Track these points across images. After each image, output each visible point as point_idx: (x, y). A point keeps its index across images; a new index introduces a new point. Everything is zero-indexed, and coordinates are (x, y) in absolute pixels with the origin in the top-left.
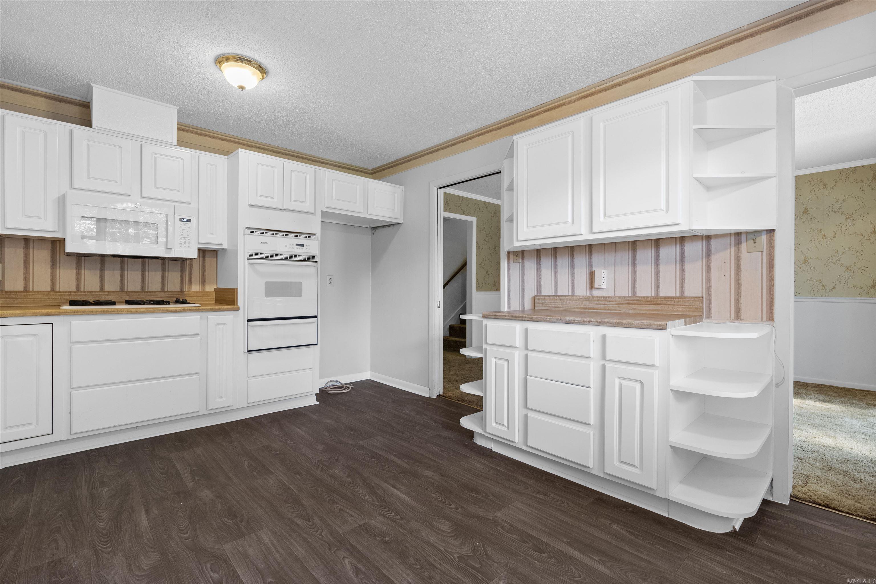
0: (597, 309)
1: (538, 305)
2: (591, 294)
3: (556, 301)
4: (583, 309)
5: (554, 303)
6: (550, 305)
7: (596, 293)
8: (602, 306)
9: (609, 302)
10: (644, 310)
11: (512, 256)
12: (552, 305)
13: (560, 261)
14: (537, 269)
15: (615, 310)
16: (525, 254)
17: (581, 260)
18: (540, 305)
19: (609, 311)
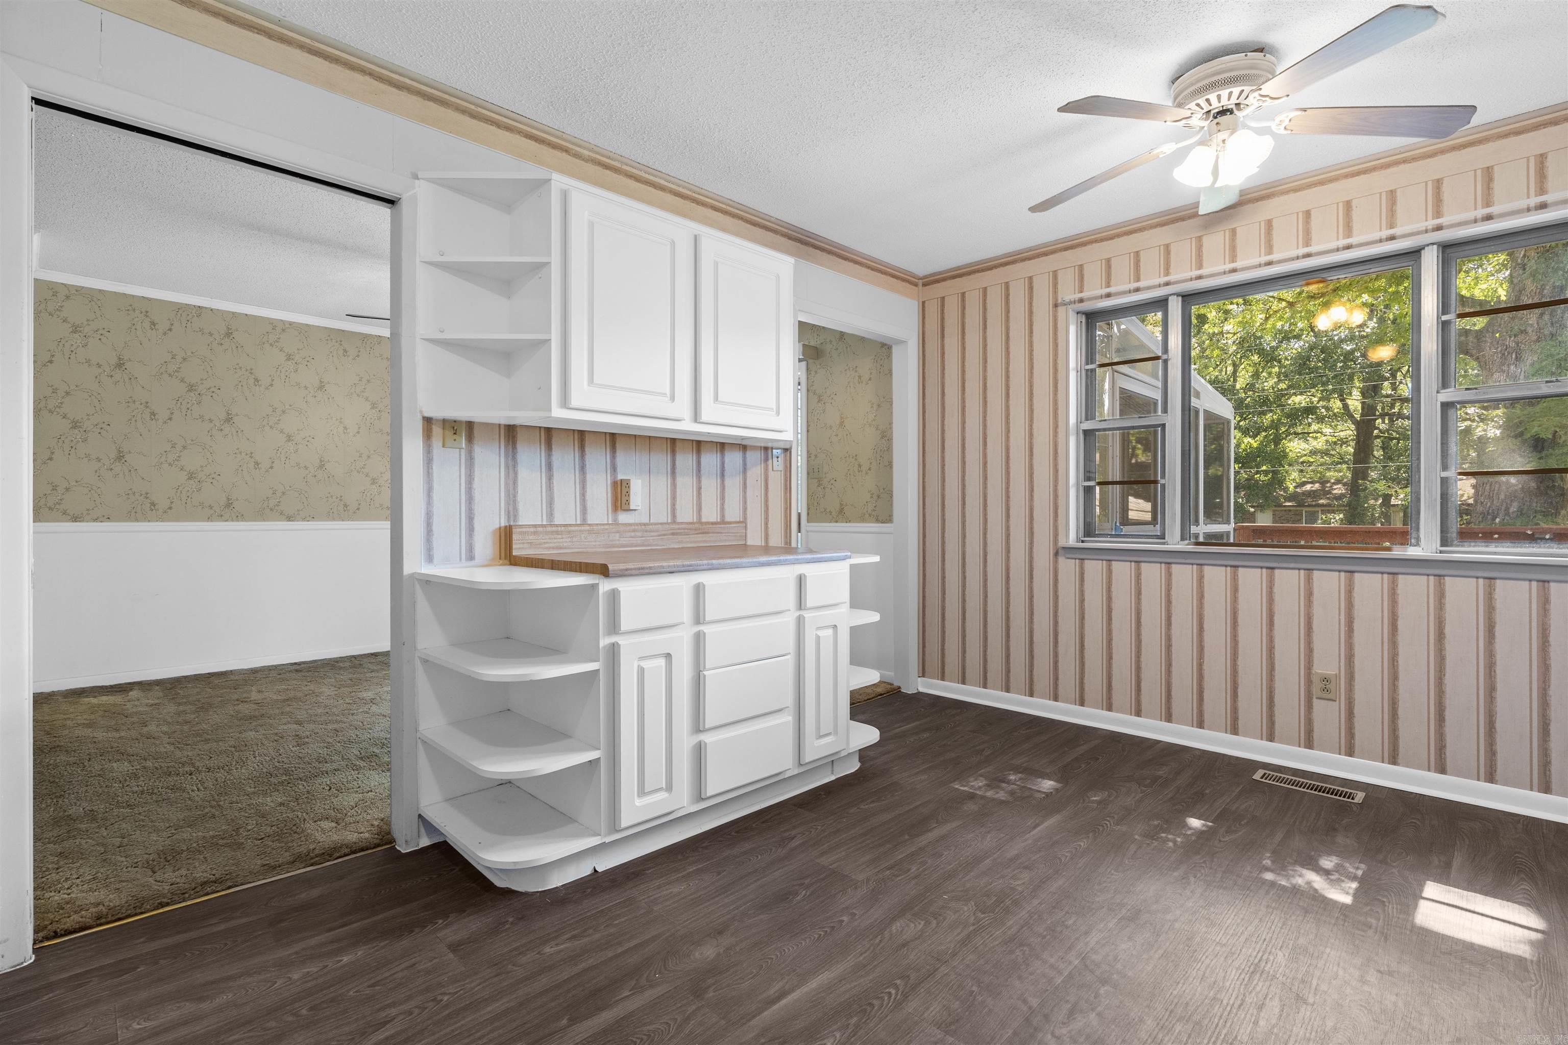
0: (632, 546)
1: (521, 546)
2: (615, 520)
3: (560, 536)
4: (610, 548)
5: (556, 541)
6: (546, 545)
7: (623, 518)
8: (639, 540)
9: (648, 533)
10: (691, 542)
11: (437, 430)
12: (552, 545)
13: (558, 456)
14: (507, 467)
15: (657, 545)
16: (476, 431)
17: (597, 458)
18: (526, 546)
19: (650, 548)
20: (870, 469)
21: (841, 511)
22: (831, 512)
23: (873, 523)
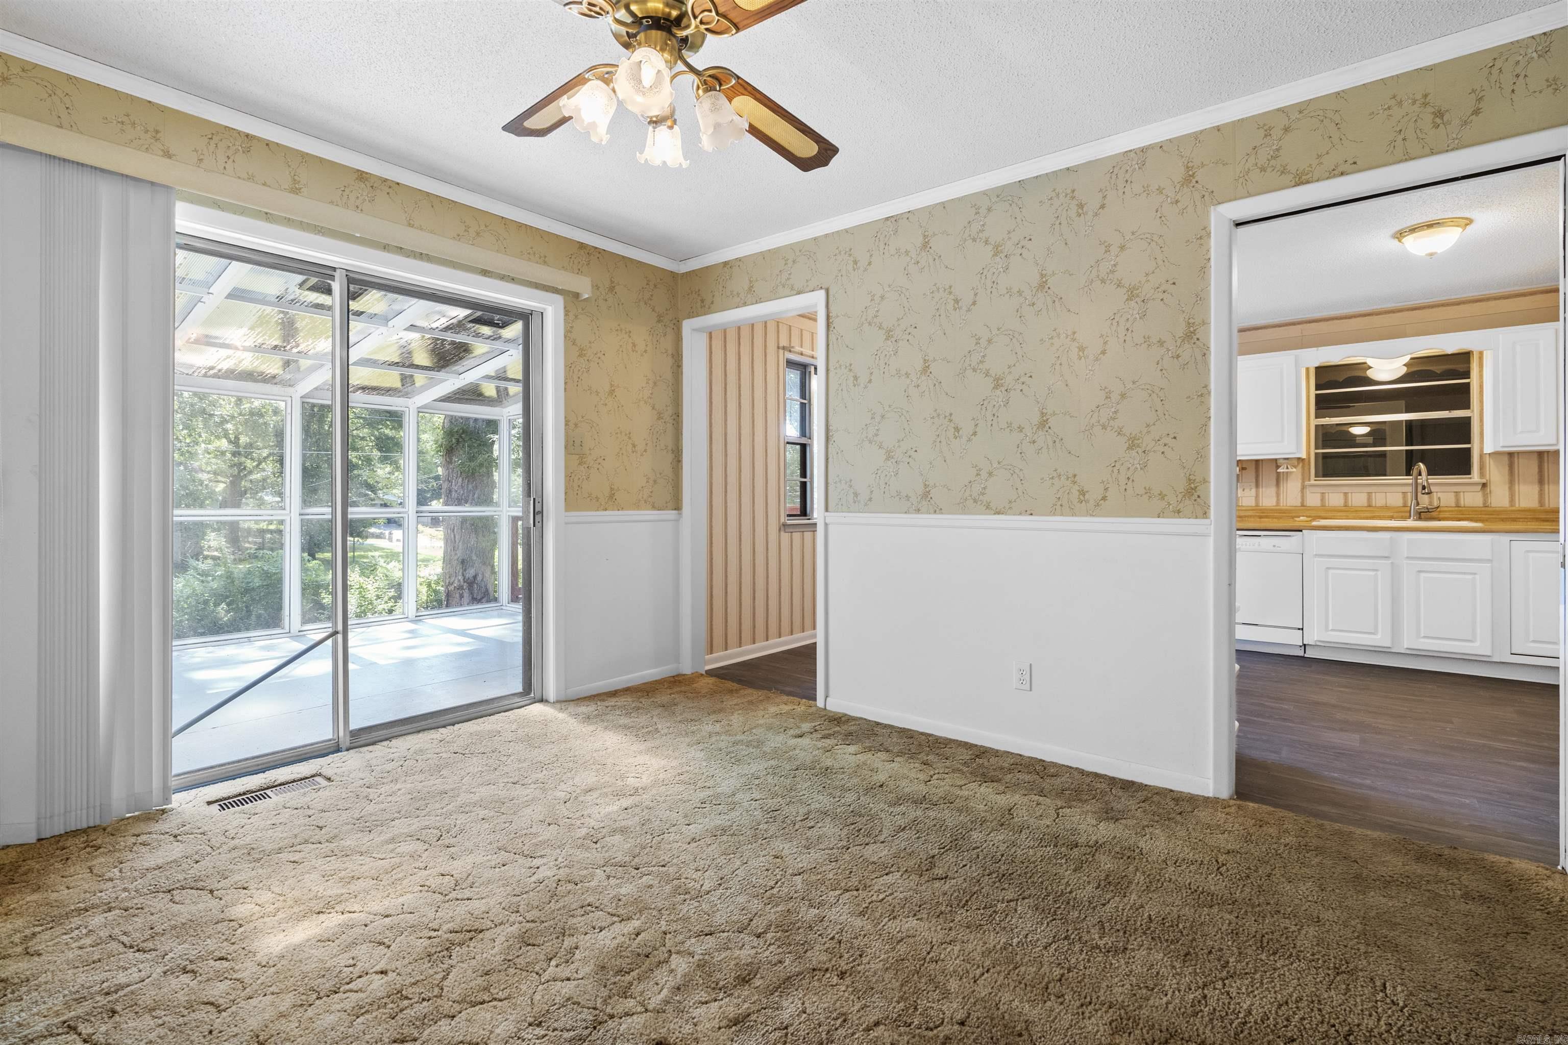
20: (645, 451)
21: (612, 496)
22: (597, 499)
23: (648, 510)
